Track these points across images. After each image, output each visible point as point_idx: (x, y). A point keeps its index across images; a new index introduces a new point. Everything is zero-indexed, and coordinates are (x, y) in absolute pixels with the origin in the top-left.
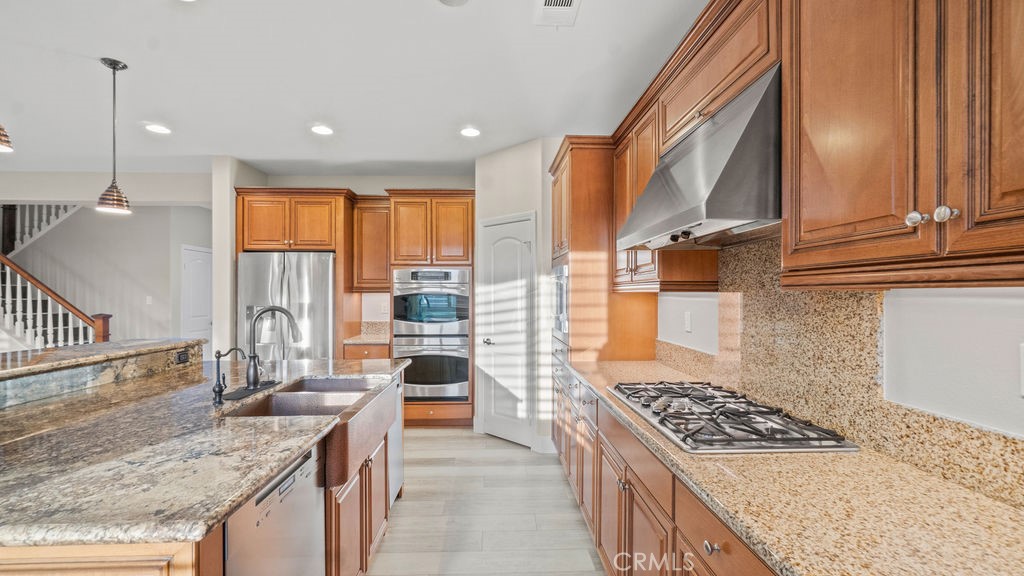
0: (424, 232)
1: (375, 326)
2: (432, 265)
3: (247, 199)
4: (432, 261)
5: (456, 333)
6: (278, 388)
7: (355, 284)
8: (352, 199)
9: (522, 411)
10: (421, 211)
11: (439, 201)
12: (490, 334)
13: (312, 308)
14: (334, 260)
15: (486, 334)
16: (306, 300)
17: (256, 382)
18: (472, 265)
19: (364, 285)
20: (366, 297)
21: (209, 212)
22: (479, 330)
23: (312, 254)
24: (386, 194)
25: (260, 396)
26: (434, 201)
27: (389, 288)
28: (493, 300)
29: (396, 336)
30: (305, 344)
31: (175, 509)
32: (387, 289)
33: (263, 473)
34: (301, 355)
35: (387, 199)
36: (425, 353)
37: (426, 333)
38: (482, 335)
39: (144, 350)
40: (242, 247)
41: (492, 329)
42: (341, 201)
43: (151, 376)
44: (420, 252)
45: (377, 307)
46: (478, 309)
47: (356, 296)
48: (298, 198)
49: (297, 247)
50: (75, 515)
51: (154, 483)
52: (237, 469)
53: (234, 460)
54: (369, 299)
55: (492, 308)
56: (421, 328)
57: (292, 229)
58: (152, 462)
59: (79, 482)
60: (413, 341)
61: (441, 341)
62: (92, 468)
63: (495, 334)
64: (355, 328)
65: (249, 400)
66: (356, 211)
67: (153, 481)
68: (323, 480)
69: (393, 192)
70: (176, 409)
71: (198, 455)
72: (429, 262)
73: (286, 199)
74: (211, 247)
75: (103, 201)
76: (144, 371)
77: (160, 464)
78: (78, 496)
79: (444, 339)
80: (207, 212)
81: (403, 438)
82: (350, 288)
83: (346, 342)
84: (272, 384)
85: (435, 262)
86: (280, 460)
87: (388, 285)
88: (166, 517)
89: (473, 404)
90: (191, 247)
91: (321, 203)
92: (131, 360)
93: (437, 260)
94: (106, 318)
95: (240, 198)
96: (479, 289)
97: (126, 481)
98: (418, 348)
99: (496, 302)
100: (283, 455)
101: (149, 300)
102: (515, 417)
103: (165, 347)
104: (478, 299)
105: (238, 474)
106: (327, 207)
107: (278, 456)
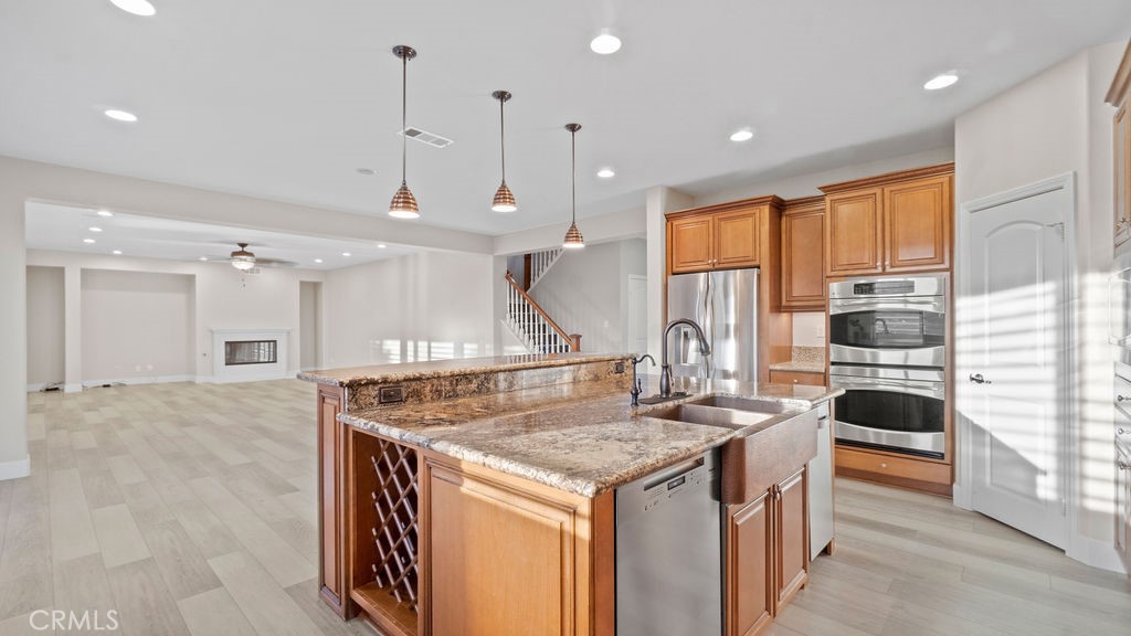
0: (872, 232)
1: (808, 352)
2: (884, 273)
3: (675, 223)
4: (884, 269)
5: (930, 364)
6: (688, 400)
7: (784, 303)
8: (779, 207)
9: (1046, 488)
10: (867, 205)
11: (893, 188)
12: (982, 367)
13: (737, 328)
14: (759, 276)
15: (974, 367)
16: (732, 321)
17: (668, 391)
18: (951, 269)
19: (794, 304)
20: (799, 318)
21: (645, 242)
22: (960, 360)
23: (738, 271)
24: (821, 193)
25: (670, 404)
26: (887, 190)
27: (824, 306)
28: (987, 316)
29: (833, 364)
30: (731, 366)
31: (579, 470)
32: (822, 308)
33: (650, 461)
34: (726, 375)
35: (820, 199)
36: (881, 388)
37: (882, 362)
38: (967, 367)
39: (592, 359)
40: (671, 271)
41: (986, 359)
42: (766, 210)
43: (597, 381)
44: (867, 258)
45: (811, 329)
46: (960, 331)
47: (784, 317)
48: (721, 215)
49: (721, 266)
50: (525, 458)
51: (573, 450)
52: (630, 453)
53: (631, 447)
54: (800, 319)
55: (986, 328)
56: (874, 356)
57: (716, 248)
58: (576, 437)
59: (533, 440)
60: (863, 371)
61: (906, 374)
62: (543, 433)
63: (990, 367)
64: (785, 353)
65: (660, 406)
66: (784, 219)
67: (573, 447)
68: (718, 492)
69: (828, 189)
70: (604, 404)
71: (607, 438)
72: (880, 270)
73: (709, 218)
74: (646, 274)
75: (567, 239)
76: (592, 376)
77: (581, 439)
78: (529, 447)
79: (910, 372)
80: (641, 242)
81: (833, 488)
82: (778, 308)
83: (772, 367)
84: (683, 395)
85: (888, 269)
86: (667, 454)
87: (823, 303)
88: (572, 473)
89: (952, 464)
90: (637, 276)
91: (744, 216)
92: (584, 366)
93: (892, 267)
94: (578, 337)
95: (669, 224)
96: (962, 303)
97: (558, 445)
98: (868, 381)
99: (991, 319)
100: (670, 452)
101: (606, 323)
102: (1035, 499)
103: (607, 358)
104: (959, 316)
105: (630, 457)
106: (751, 219)
107: (666, 451)
